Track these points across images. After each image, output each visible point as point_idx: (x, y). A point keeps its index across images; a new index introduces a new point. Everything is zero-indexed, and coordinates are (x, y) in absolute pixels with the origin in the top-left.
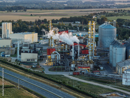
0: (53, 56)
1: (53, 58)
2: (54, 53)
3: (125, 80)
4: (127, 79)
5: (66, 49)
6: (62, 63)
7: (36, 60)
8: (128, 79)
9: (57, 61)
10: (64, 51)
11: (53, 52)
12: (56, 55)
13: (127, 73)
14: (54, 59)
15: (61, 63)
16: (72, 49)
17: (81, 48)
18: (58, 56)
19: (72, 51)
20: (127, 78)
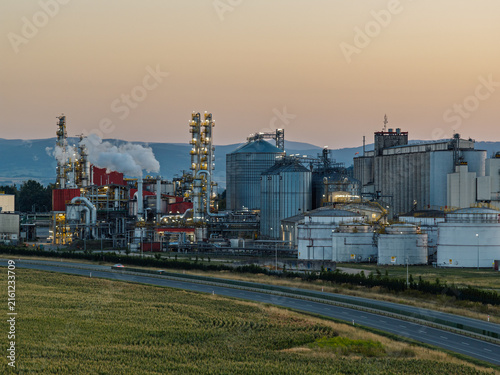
0: (73, 213)
1: (72, 218)
2: (77, 201)
3: (307, 243)
4: (312, 240)
5: (116, 203)
6: (103, 237)
7: (13, 235)
8: (316, 239)
9: (87, 230)
10: (108, 209)
11: (73, 201)
12: (81, 208)
13: (311, 223)
14: (77, 221)
15: (100, 236)
16: (136, 194)
17: (167, 201)
18: (88, 214)
19: (135, 201)
20: (312, 237)
